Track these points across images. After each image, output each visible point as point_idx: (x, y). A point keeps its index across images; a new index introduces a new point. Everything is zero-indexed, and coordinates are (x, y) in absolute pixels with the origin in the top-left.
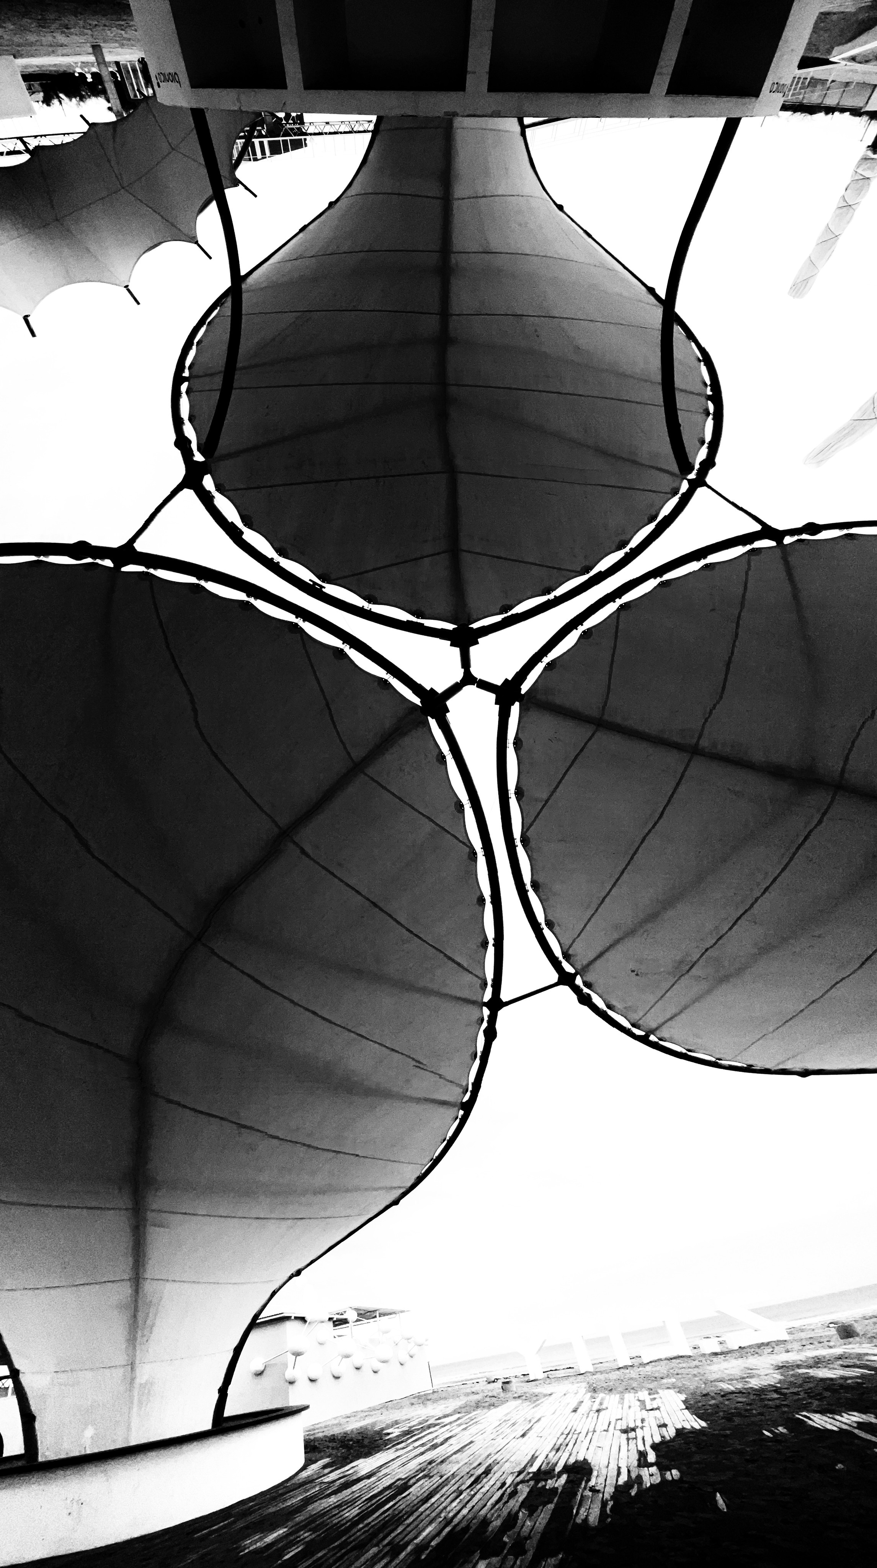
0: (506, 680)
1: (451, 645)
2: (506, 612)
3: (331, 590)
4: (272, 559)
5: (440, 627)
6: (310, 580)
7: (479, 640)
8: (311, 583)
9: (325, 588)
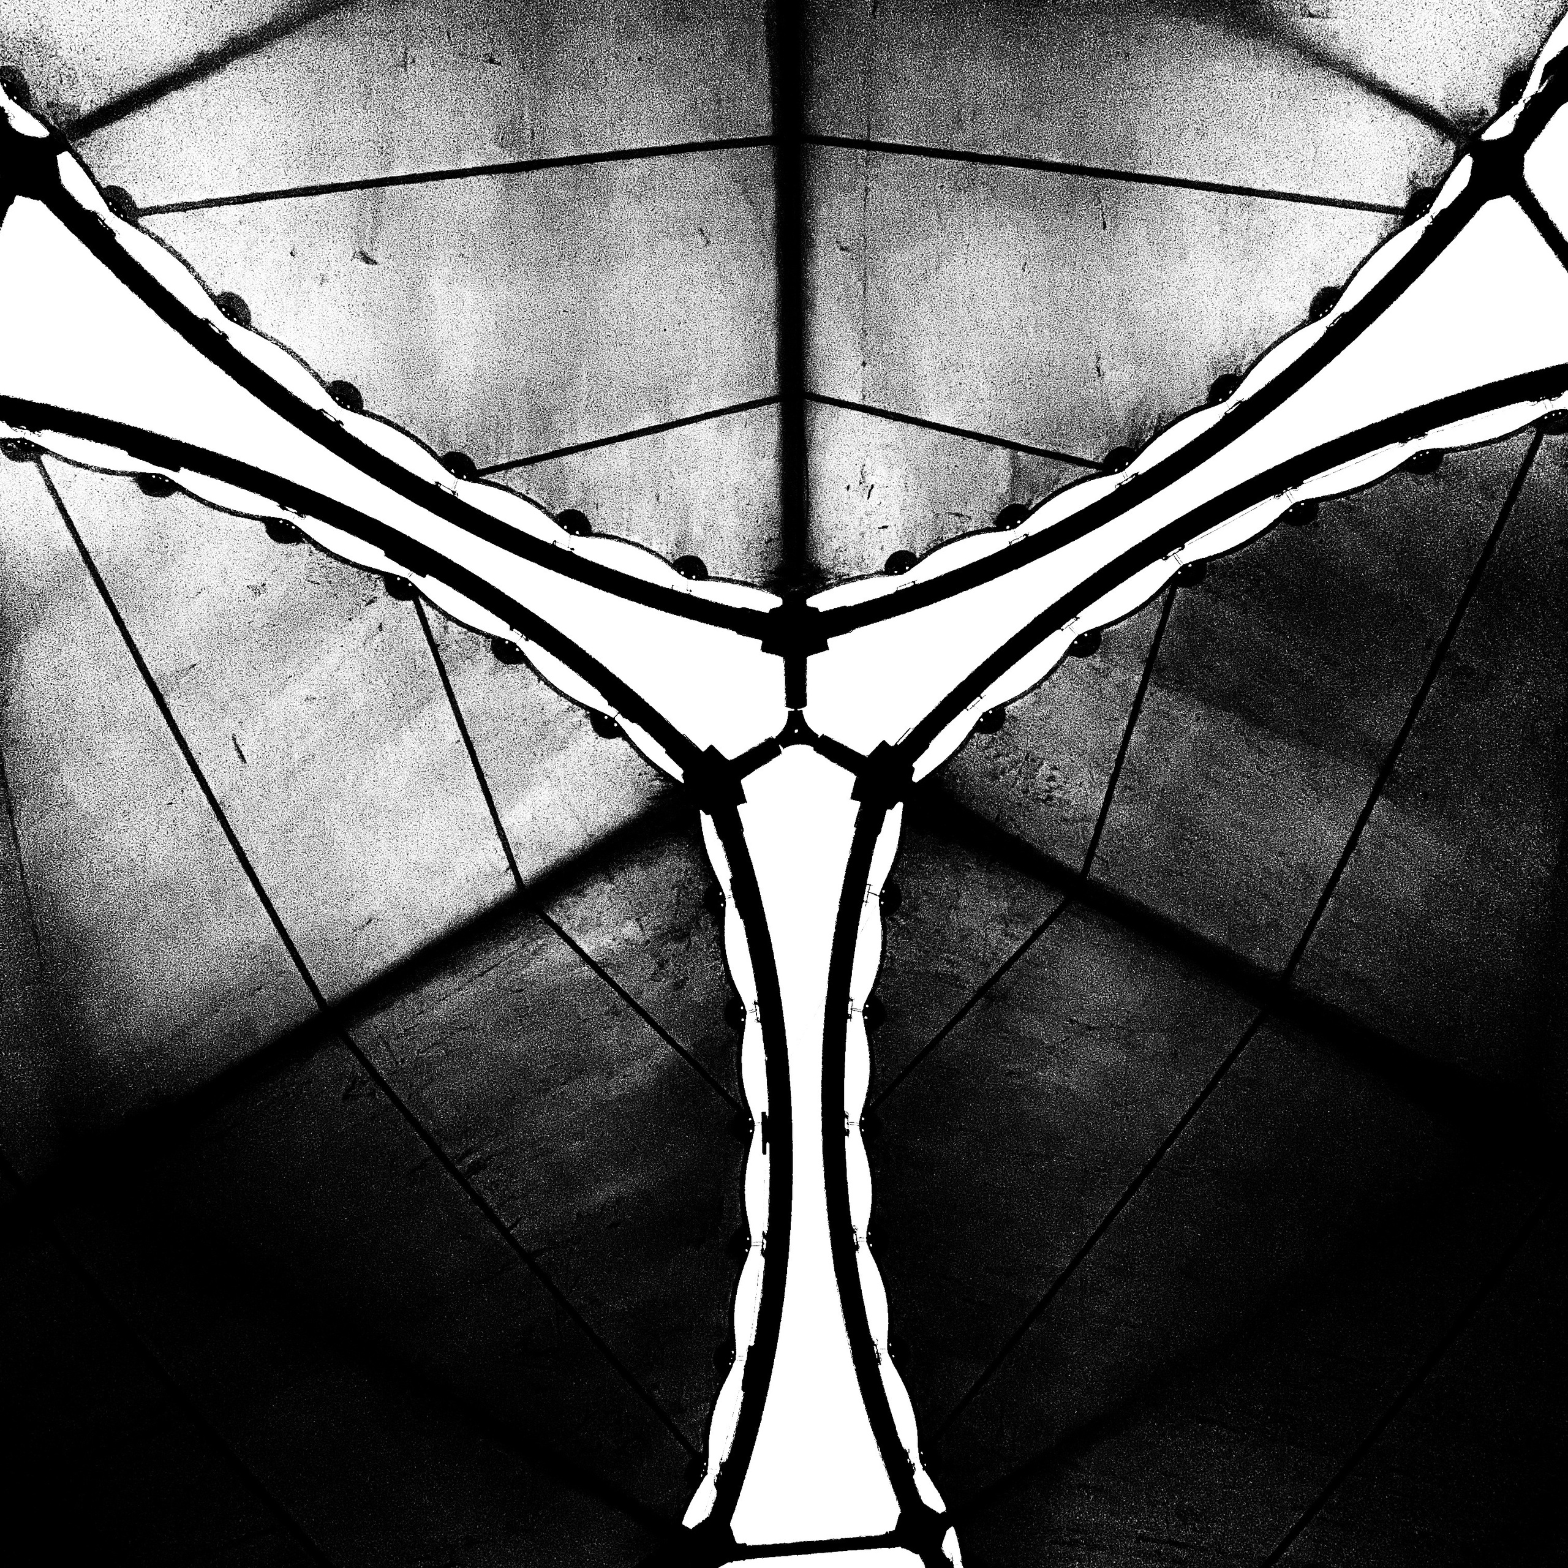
0: (765, 649)
1: (743, 800)
2: (612, 720)
3: (758, 1101)
4: (764, 1253)
5: (720, 843)
6: (764, 1152)
7: (703, 748)
8: (768, 1145)
9: (763, 1114)
